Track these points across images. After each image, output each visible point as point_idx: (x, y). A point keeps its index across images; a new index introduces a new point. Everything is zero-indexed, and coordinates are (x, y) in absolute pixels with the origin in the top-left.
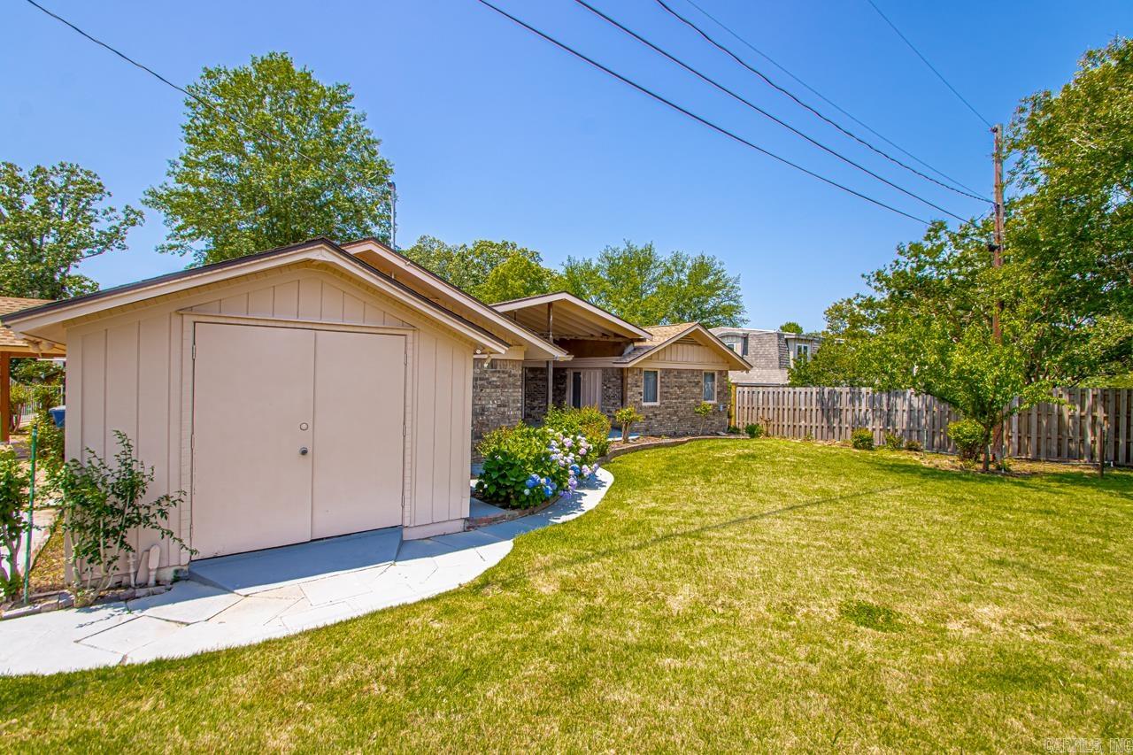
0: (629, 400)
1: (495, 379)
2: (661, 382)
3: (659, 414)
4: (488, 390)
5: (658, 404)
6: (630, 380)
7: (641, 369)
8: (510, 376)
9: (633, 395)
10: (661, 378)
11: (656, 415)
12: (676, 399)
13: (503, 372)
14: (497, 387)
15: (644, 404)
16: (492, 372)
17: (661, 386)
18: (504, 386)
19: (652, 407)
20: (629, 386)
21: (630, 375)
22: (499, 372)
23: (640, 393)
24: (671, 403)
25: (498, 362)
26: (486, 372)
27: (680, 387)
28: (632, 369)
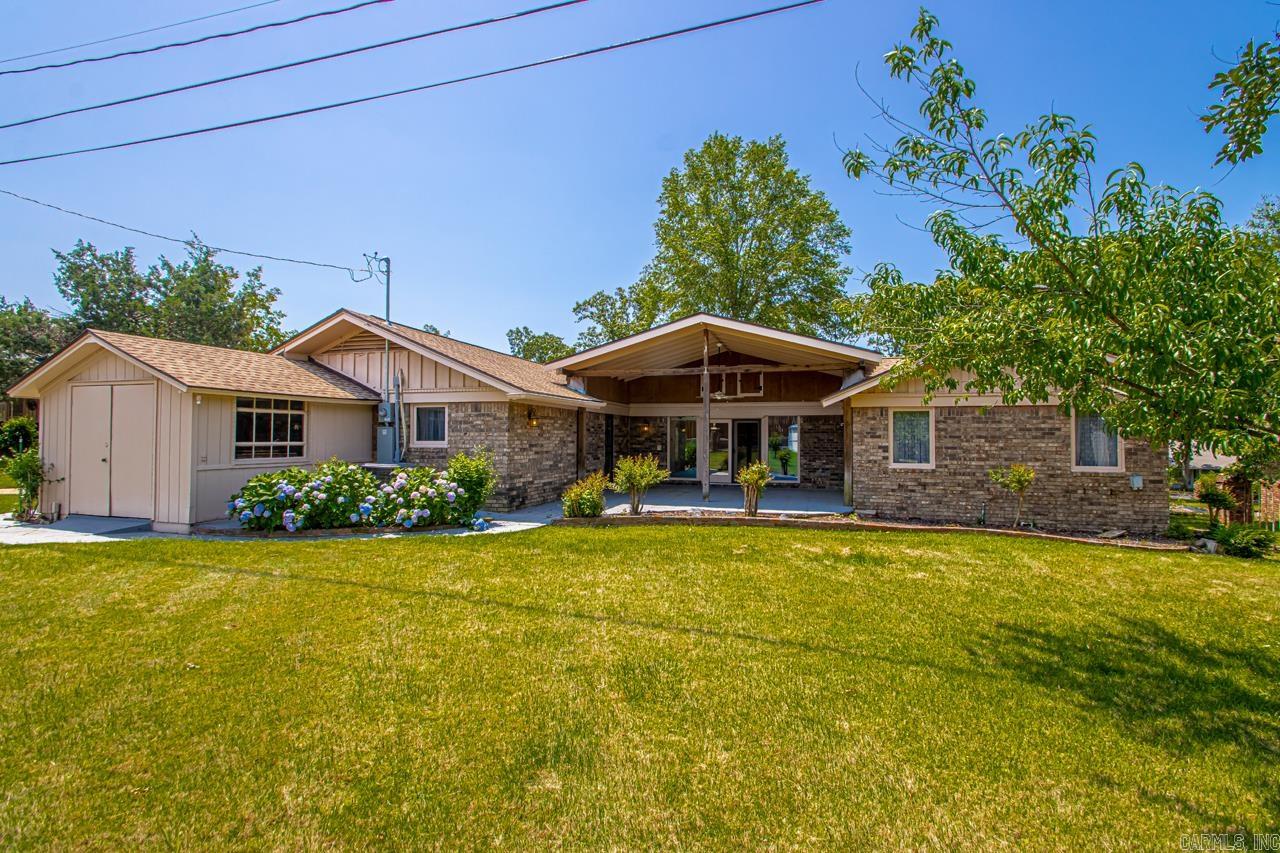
0: (856, 458)
1: (479, 422)
2: (937, 429)
3: (935, 484)
4: (472, 434)
5: (931, 466)
6: (857, 427)
7: (883, 411)
8: (495, 419)
9: (866, 451)
10: (937, 422)
11: (924, 486)
12: (979, 459)
13: (488, 415)
14: (482, 430)
15: (893, 466)
16: (477, 416)
17: (938, 438)
18: (489, 430)
19: (914, 471)
20: (855, 436)
21: (857, 419)
22: (483, 415)
23: (885, 449)
24: (968, 467)
25: (483, 406)
26: (470, 415)
27: (992, 439)
28: (865, 410)
